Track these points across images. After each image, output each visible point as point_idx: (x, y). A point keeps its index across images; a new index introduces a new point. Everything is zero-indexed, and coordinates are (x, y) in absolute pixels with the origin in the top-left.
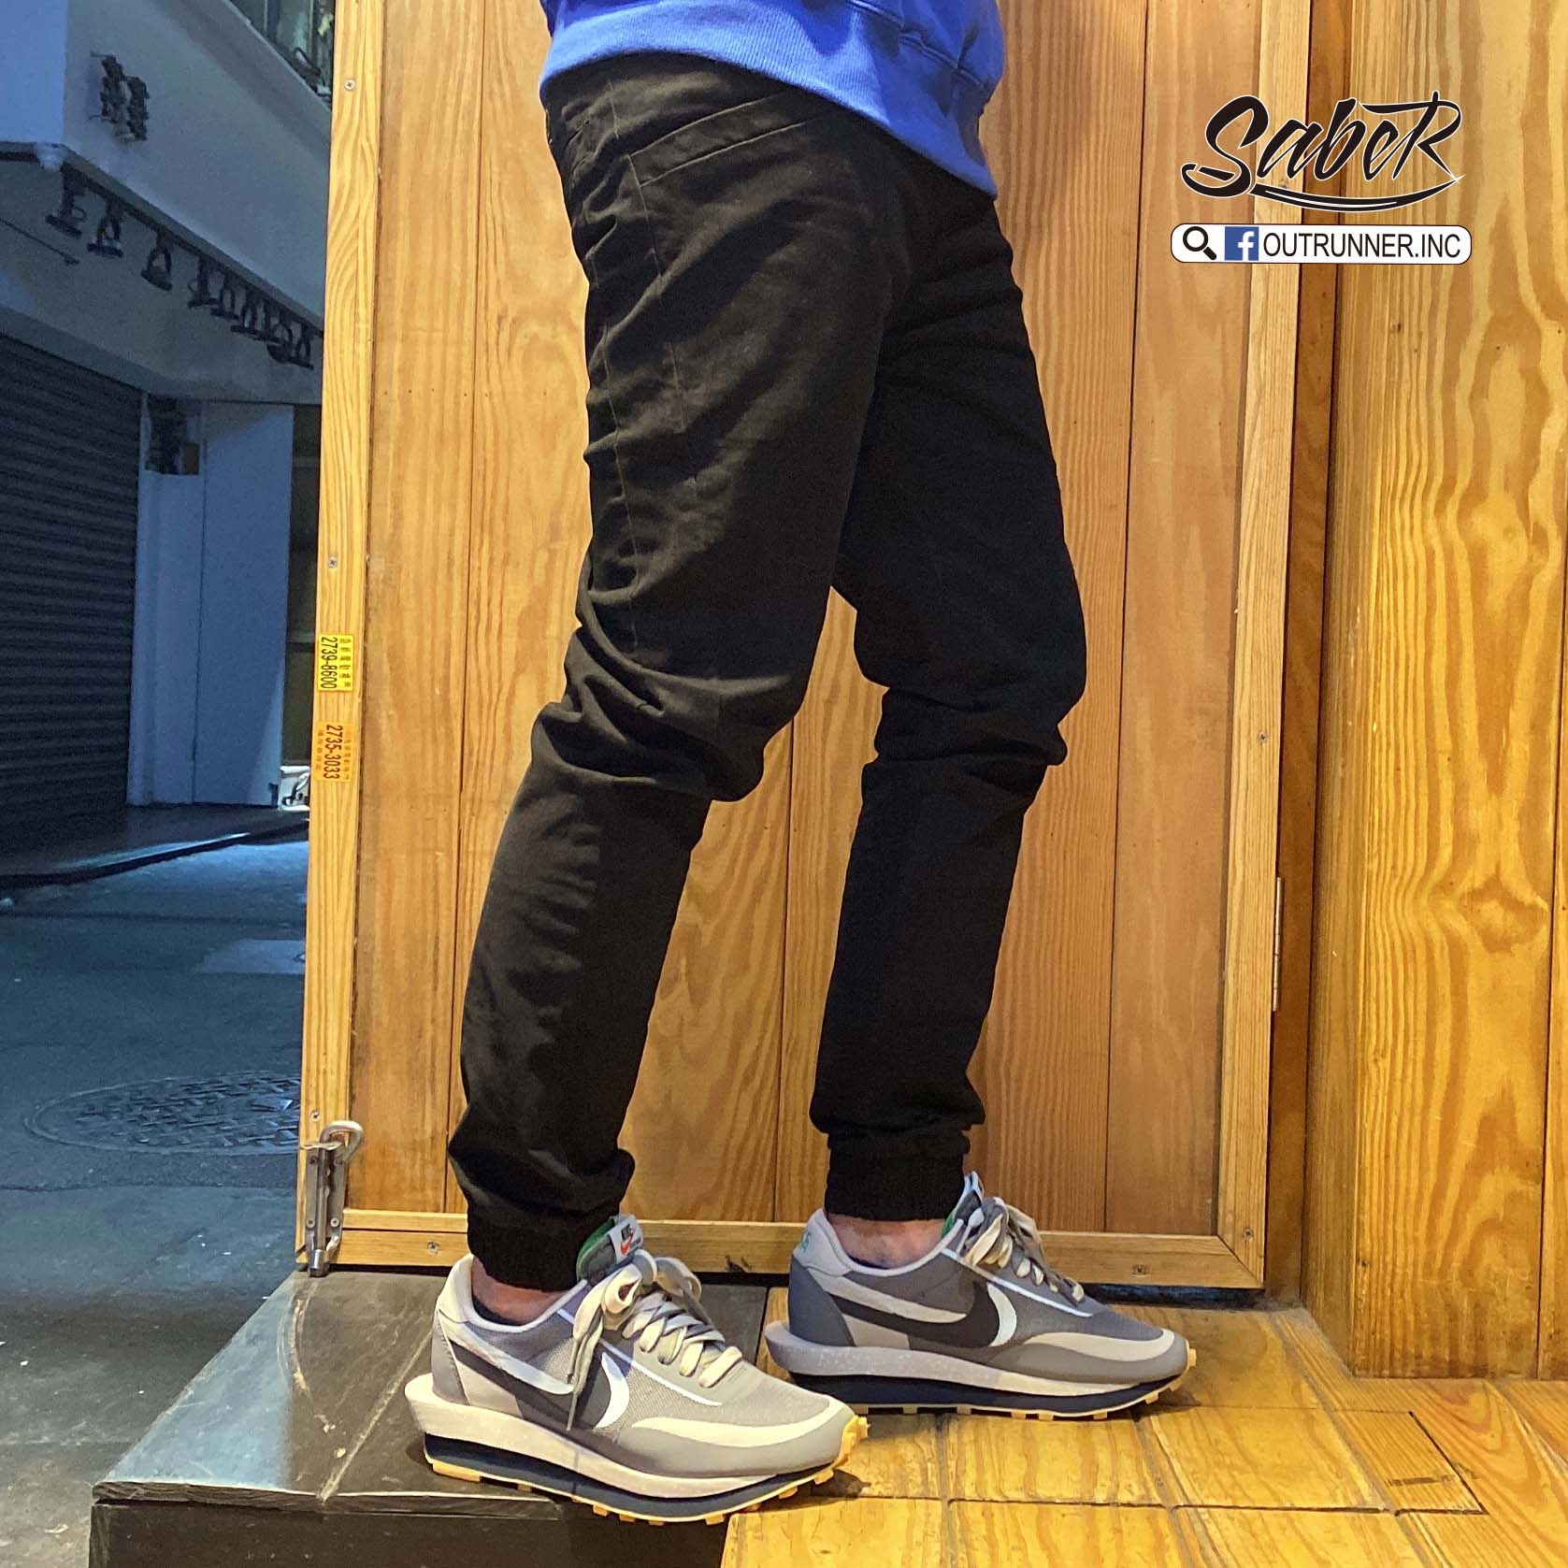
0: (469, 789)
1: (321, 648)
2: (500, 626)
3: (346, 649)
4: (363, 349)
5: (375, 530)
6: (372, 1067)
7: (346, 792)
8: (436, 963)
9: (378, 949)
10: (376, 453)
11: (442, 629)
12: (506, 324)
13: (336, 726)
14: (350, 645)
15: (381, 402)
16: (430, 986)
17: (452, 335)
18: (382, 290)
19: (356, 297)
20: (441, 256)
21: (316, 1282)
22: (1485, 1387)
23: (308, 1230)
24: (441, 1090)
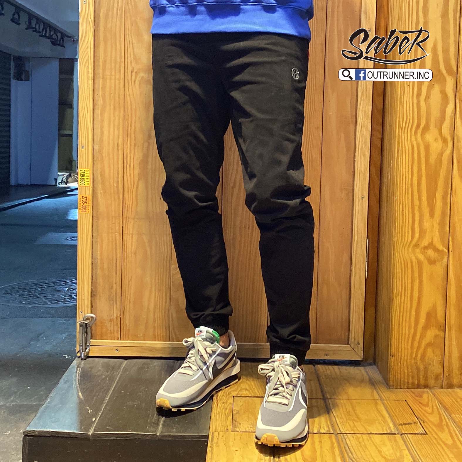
0: (125, 214)
1: (80, 173)
2: (134, 165)
4: (91, 82)
5: (95, 137)
6: (98, 298)
7: (89, 217)
8: (116, 266)
9: (99, 262)
10: (95, 114)
11: (116, 167)
12: (134, 73)
13: (85, 196)
14: (88, 172)
15: (96, 97)
16: (114, 274)
17: (117, 77)
18: (96, 64)
19: (88, 66)
20: (114, 53)
21: (83, 361)
22: (427, 391)
23: (80, 346)
24: (119, 303)
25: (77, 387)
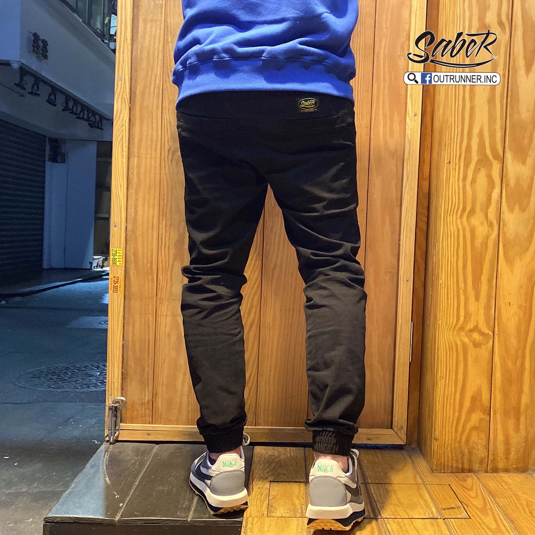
0: (159, 296)
1: (112, 252)
2: (169, 245)
3: (119, 253)
4: (125, 160)
5: (129, 216)
6: (129, 381)
7: (120, 297)
8: (149, 349)
9: (130, 344)
10: (129, 193)
11: (150, 247)
12: (171, 152)
13: (116, 276)
14: (121, 252)
15: (131, 176)
16: (147, 356)
17: (153, 155)
18: (131, 142)
19: (122, 144)
20: (150, 131)
21: (111, 446)
22: (472, 476)
23: (109, 430)
24: (151, 387)
25: (104, 472)
